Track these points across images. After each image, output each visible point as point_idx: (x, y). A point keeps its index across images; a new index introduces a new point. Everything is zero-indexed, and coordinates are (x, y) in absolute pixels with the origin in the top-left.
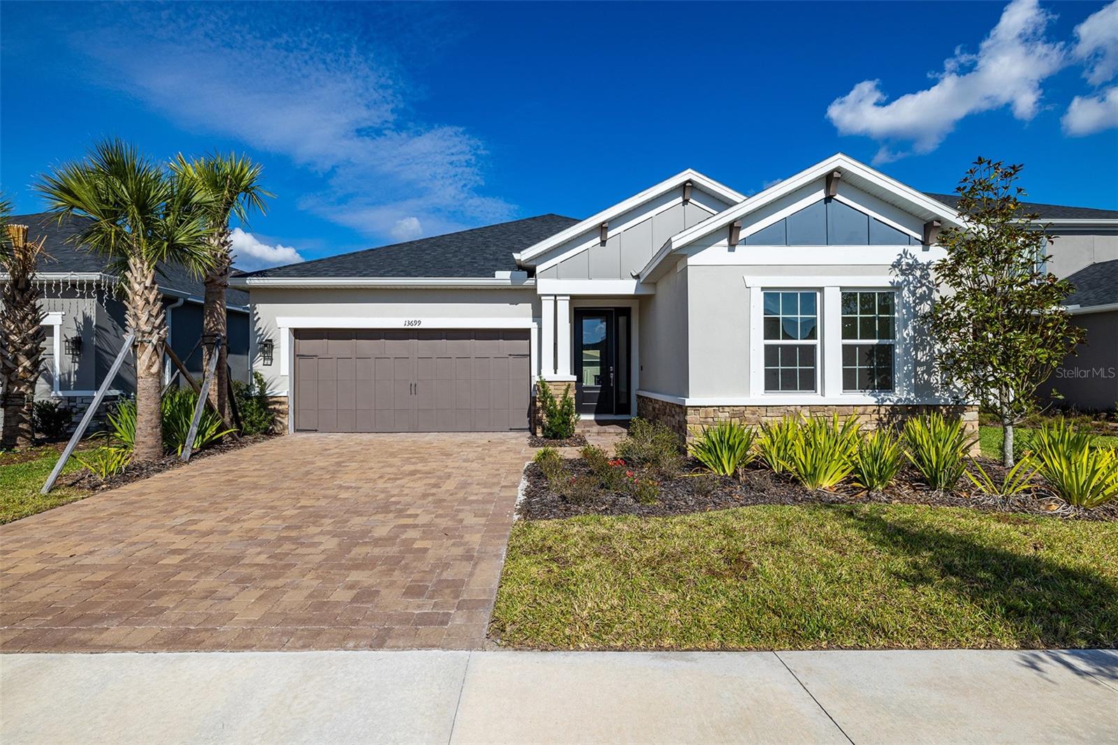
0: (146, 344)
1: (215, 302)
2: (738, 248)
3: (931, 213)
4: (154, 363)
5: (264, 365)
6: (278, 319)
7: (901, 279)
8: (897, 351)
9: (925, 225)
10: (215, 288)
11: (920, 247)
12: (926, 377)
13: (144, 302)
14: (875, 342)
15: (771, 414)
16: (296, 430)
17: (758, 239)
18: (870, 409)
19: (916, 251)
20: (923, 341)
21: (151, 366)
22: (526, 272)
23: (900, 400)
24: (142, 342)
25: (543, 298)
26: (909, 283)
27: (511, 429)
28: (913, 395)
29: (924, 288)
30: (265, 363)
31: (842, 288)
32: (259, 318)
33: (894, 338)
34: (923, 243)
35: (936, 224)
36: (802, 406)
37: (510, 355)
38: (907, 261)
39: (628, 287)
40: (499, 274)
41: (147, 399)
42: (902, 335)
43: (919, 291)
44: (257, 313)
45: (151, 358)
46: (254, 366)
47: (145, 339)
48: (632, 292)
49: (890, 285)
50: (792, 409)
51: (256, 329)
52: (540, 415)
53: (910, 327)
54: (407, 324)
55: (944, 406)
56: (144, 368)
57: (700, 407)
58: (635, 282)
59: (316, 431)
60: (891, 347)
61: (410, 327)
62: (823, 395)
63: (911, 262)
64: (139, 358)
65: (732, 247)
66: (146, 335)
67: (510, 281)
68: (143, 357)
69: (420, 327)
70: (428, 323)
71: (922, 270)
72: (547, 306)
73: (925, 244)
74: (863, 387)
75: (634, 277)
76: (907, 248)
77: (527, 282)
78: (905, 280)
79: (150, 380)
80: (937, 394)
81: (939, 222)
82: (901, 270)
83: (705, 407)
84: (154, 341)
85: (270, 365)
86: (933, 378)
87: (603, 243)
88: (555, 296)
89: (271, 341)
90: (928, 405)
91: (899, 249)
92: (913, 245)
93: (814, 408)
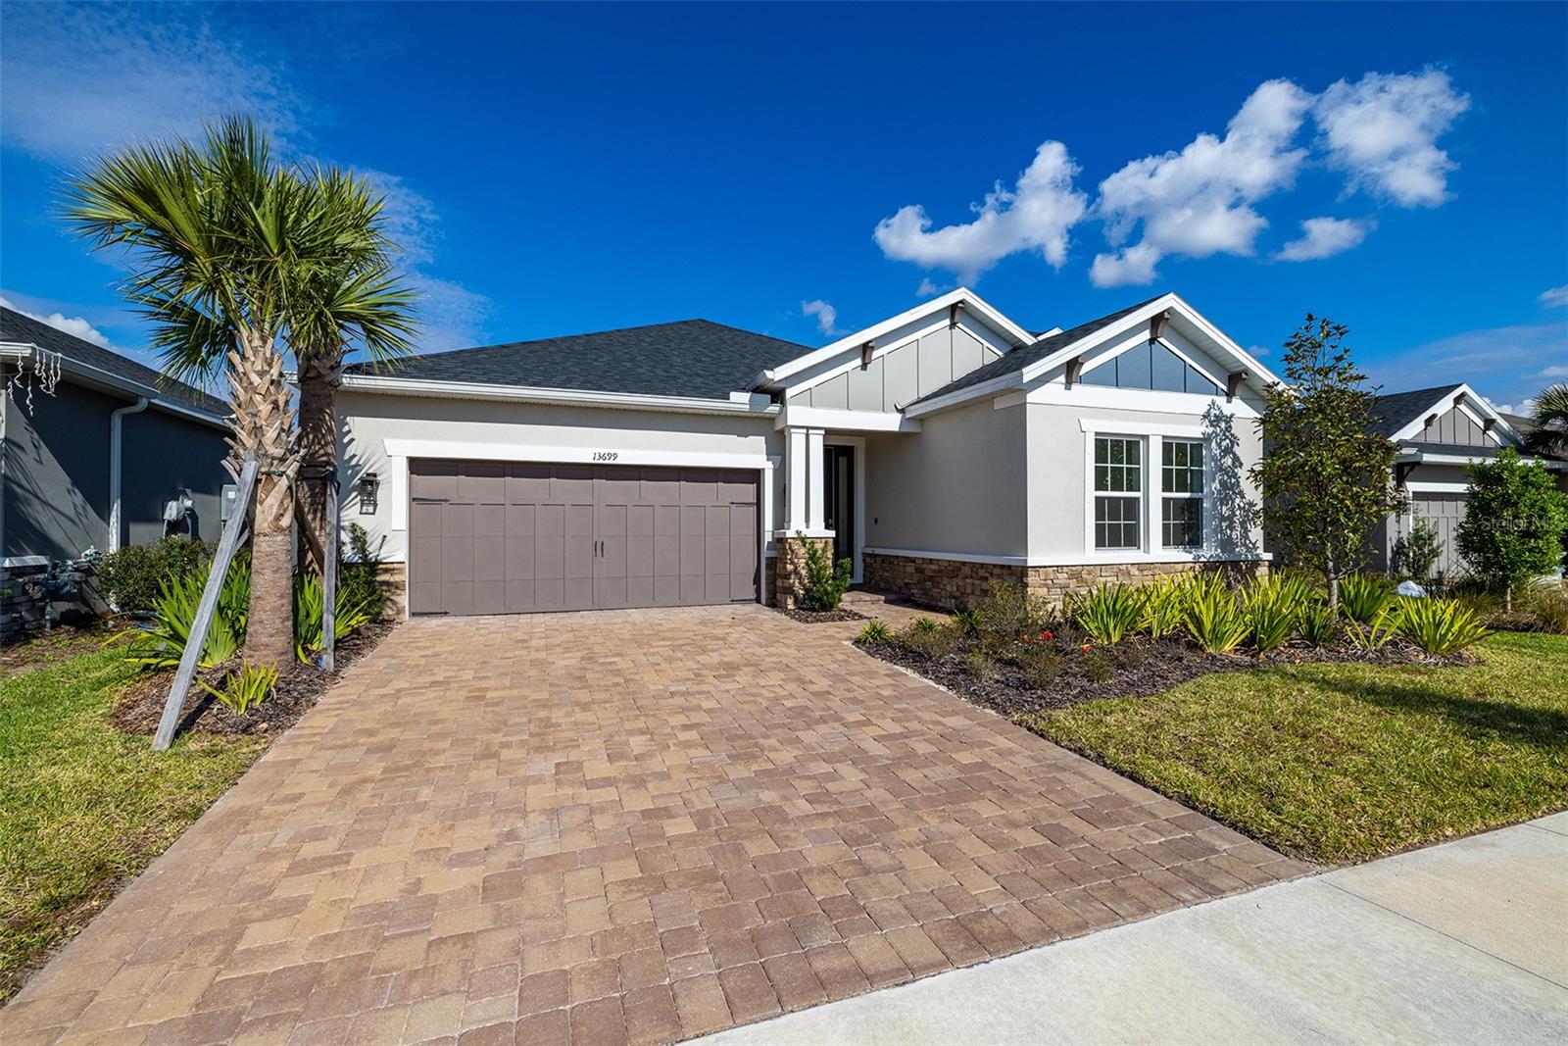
0: (275, 478)
1: (322, 411)
2: (1075, 387)
3: (1243, 364)
4: (285, 510)
5: (361, 513)
6: (387, 442)
7: (1210, 430)
8: (1205, 505)
9: (1229, 377)
10: (322, 389)
11: (1225, 399)
12: (1229, 532)
13: (270, 407)
14: (1187, 495)
15: (1108, 574)
16: (413, 614)
17: (1097, 378)
18: (1188, 566)
19: (1221, 401)
20: (1227, 494)
21: (282, 515)
22: (769, 396)
23: (1211, 556)
24: (268, 474)
25: (792, 430)
26: (1217, 435)
27: (733, 601)
28: (1219, 550)
29: (1228, 441)
30: (364, 511)
31: (1164, 437)
32: (352, 440)
33: (1202, 491)
34: (1227, 395)
35: (1244, 376)
36: (1132, 564)
37: (732, 503)
38: (1215, 412)
39: (891, 422)
40: (735, 396)
41: (275, 572)
42: (1211, 487)
43: (1224, 444)
44: (349, 431)
45: (282, 502)
46: (341, 515)
47: (273, 469)
48: (896, 429)
49: (1202, 436)
50: (1124, 567)
51: (346, 457)
52: (791, 581)
53: (1217, 481)
54: (597, 457)
55: (1244, 562)
56: (271, 518)
57: (1040, 567)
58: (899, 416)
59: (446, 613)
60: (1200, 501)
61: (601, 461)
62: (1147, 551)
63: (1217, 413)
64: (261, 503)
65: (1068, 384)
66: (275, 462)
67: (748, 407)
68: (269, 501)
69: (616, 462)
70: (627, 457)
71: (1227, 422)
72: (797, 441)
73: (1230, 395)
74: (1178, 543)
75: (898, 410)
76: (1215, 398)
77: (771, 408)
78: (1214, 432)
79: (280, 538)
80: (1237, 550)
81: (1246, 374)
82: (1210, 421)
83: (1045, 567)
84: (291, 472)
85: (373, 514)
86: (1234, 533)
87: (864, 366)
88: (808, 428)
89: (375, 475)
90: (1233, 562)
91: (1208, 399)
92: (1220, 396)
93: (1143, 566)
